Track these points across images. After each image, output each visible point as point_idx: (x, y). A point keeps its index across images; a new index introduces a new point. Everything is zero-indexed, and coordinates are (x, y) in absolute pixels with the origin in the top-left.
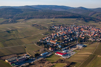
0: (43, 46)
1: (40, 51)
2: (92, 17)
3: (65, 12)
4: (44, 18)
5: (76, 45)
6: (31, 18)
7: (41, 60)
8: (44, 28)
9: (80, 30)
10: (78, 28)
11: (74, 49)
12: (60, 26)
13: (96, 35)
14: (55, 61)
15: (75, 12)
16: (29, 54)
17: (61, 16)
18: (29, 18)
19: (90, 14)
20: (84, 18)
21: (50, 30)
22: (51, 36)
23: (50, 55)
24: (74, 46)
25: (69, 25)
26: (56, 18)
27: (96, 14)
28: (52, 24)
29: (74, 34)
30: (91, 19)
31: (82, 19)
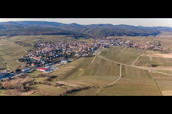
0: (26, 62)
1: (22, 67)
2: (84, 33)
3: (54, 28)
4: (30, 35)
5: (60, 61)
6: (15, 35)
7: (22, 75)
8: (29, 45)
9: (67, 47)
10: (65, 44)
11: (58, 65)
12: (47, 43)
13: (83, 51)
14: (37, 76)
15: (66, 29)
16: (9, 70)
17: (49, 32)
18: (12, 35)
19: (82, 31)
20: (74, 35)
21: (36, 47)
22: (36, 53)
23: (32, 70)
24: (59, 62)
25: (57, 42)
26: (43, 34)
27: (88, 31)
28: (38, 41)
29: (60, 51)
30: (82, 36)
31: (72, 35)
